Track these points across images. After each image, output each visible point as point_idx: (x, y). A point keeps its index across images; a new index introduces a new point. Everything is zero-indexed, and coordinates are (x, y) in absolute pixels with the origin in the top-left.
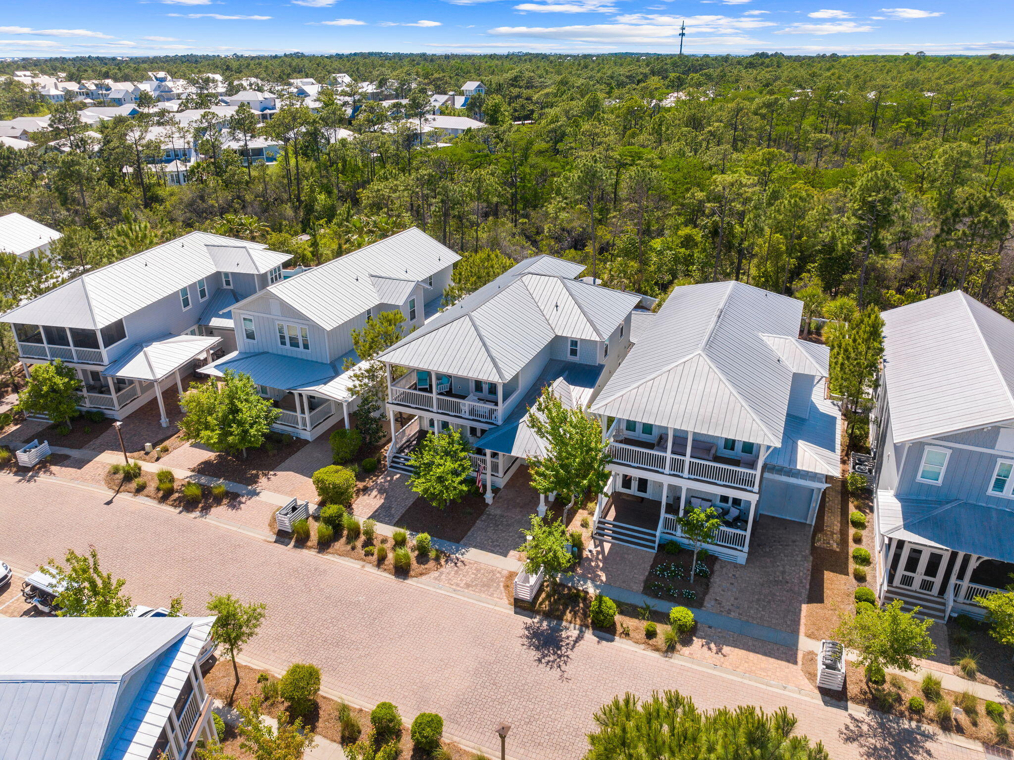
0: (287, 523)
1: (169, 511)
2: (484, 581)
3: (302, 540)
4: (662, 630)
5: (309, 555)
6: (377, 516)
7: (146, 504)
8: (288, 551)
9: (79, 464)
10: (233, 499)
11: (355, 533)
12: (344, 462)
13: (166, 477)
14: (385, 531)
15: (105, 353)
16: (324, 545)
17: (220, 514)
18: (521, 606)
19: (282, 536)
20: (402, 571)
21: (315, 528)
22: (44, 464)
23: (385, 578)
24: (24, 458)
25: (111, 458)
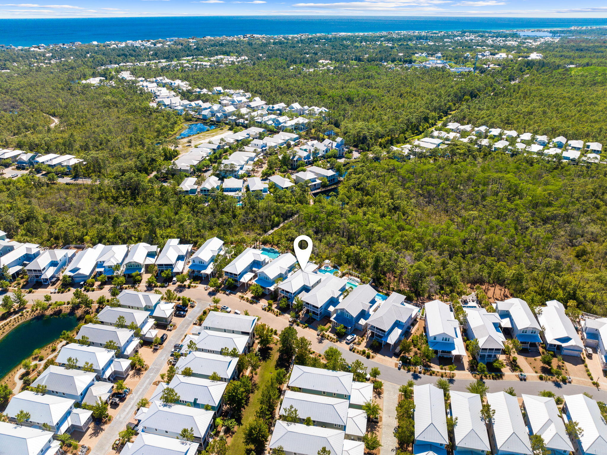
0: (264, 307)
1: (248, 304)
2: (287, 318)
3: (265, 310)
4: (304, 326)
5: (266, 312)
6: (276, 308)
7: (245, 302)
8: (263, 311)
9: (235, 294)
10: (256, 303)
11: (272, 310)
12: (271, 299)
13: (247, 299)
14: (276, 310)
15: (238, 277)
16: (268, 311)
17: (254, 305)
18: (290, 322)
19: (263, 309)
20: (277, 316)
21: (267, 309)
22: (230, 293)
23: (275, 316)
24: (227, 293)
25: (239, 294)
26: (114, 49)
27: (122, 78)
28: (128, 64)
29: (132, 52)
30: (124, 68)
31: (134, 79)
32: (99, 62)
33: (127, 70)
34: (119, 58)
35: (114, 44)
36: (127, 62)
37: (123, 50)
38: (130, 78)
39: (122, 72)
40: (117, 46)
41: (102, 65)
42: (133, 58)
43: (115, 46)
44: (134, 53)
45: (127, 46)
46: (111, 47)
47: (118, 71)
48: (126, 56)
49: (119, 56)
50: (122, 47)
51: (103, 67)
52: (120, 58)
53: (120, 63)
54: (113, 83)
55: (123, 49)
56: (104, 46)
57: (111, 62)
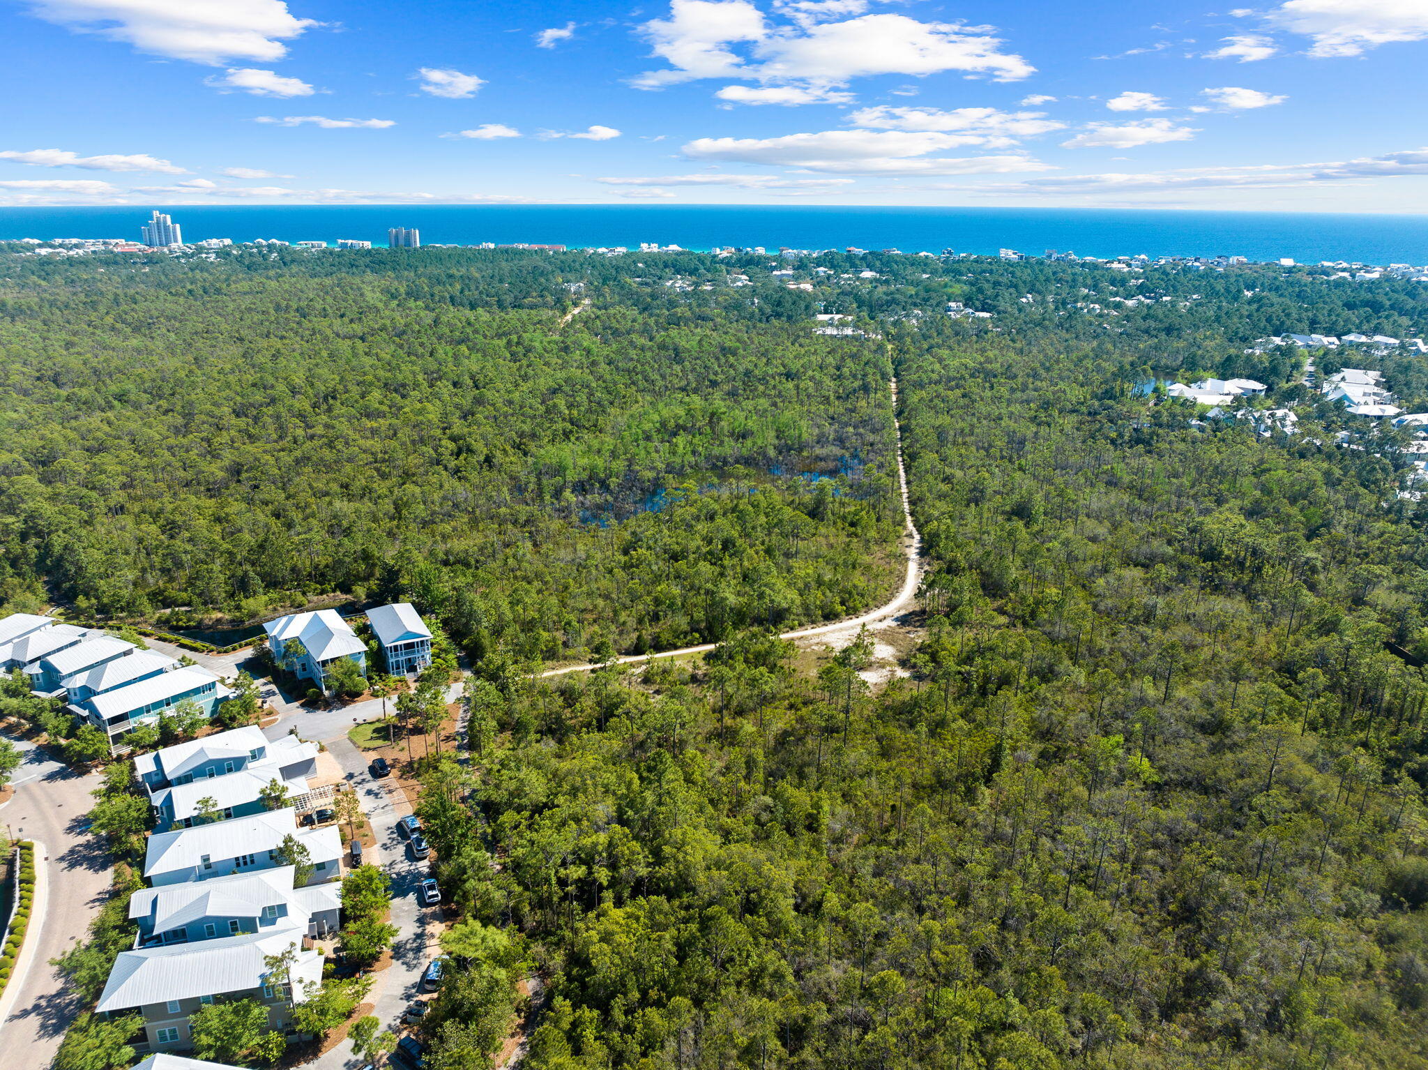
26: (1339, 284)
27: (1339, 404)
28: (1378, 338)
29: (1402, 297)
30: (1357, 356)
31: (1391, 410)
32: (1269, 320)
33: (1367, 367)
34: (1347, 313)
35: (1344, 270)
36: (1377, 330)
37: (1370, 290)
38: (1374, 410)
39: (1348, 372)
40: (1353, 276)
41: (1277, 334)
42: (1405, 321)
43: (1346, 275)
44: (1411, 303)
45: (1387, 278)
46: (1333, 278)
47: (1329, 365)
48: (1376, 307)
49: (1349, 306)
50: (1372, 282)
51: (1277, 340)
52: (1353, 316)
53: (1348, 332)
54: (1288, 417)
55: (1372, 285)
56: (1310, 273)
57: (1314, 327)
